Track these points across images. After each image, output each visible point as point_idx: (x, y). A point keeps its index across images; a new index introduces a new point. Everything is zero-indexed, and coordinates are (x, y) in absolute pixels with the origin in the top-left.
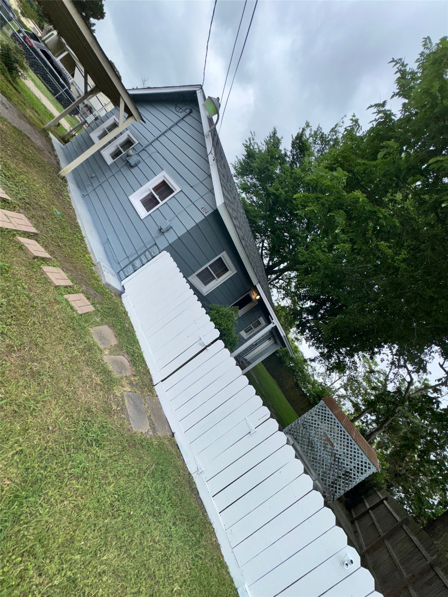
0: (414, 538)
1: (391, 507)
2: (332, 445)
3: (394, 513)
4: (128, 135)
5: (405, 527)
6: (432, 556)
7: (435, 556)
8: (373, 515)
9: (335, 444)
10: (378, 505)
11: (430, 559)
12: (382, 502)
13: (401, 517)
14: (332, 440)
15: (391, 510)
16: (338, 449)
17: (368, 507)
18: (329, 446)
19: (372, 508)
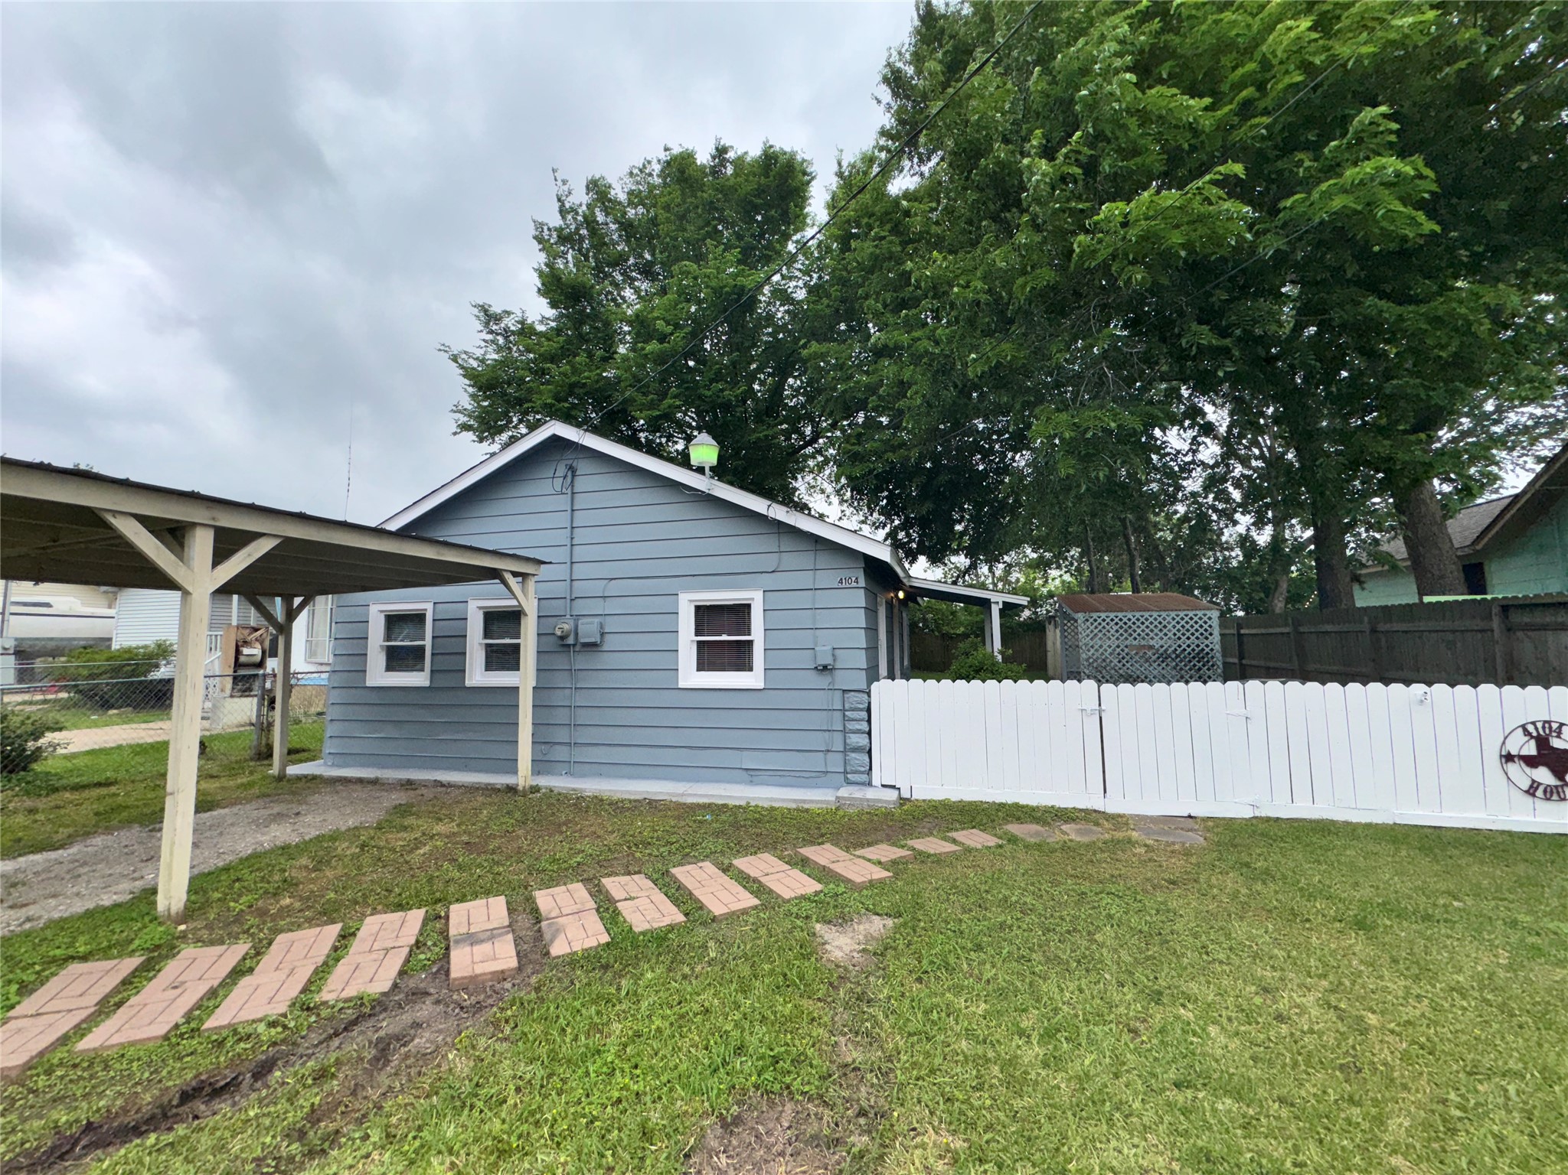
0: (1329, 628)
1: (1259, 627)
2: (1151, 647)
3: (1272, 631)
4: (480, 608)
5: (1302, 629)
6: (1361, 622)
7: (1366, 619)
8: (1254, 663)
9: (1152, 643)
10: (1241, 644)
11: (1366, 626)
12: (1240, 636)
13: (1286, 625)
14: (1143, 643)
15: (1263, 631)
16: (1161, 643)
17: (1236, 660)
18: (1150, 653)
19: (1241, 657)
